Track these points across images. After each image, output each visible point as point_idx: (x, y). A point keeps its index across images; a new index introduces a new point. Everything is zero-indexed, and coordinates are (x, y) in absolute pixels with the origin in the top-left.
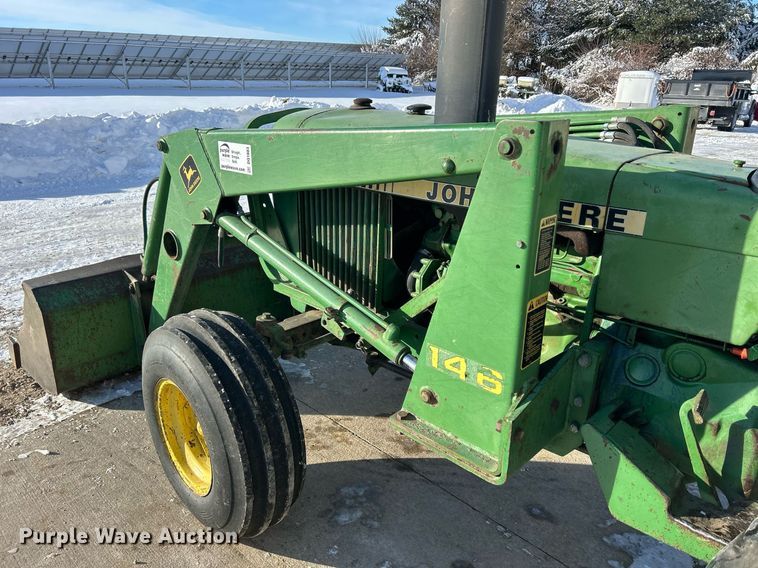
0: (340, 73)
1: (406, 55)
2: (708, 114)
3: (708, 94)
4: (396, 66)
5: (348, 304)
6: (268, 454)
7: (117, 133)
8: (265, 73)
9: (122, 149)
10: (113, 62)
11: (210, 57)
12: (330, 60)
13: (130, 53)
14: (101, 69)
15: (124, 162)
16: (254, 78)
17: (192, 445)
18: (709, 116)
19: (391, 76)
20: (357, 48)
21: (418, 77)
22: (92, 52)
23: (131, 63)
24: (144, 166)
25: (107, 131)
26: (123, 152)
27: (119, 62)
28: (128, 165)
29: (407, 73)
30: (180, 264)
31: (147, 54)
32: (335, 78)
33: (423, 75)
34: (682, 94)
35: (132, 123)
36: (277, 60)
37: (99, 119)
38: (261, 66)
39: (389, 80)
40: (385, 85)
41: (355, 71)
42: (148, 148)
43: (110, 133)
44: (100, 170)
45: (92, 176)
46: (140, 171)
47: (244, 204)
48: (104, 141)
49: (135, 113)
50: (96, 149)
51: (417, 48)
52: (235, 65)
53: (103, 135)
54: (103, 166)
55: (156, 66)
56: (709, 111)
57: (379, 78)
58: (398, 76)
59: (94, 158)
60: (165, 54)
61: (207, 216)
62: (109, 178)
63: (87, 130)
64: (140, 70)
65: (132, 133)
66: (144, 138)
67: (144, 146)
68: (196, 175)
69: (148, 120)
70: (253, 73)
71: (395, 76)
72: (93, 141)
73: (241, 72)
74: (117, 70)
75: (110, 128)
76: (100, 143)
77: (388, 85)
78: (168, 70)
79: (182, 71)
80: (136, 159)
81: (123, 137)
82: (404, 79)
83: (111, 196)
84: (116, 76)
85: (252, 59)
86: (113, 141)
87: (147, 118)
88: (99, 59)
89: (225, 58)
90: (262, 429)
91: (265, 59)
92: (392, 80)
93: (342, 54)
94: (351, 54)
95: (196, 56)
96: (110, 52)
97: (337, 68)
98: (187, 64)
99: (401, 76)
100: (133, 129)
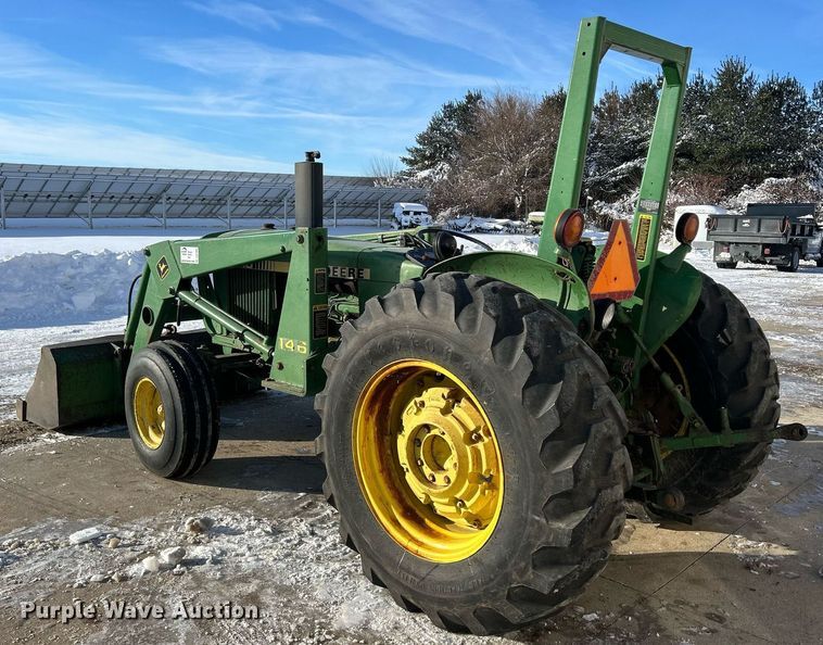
0: (347, 211)
1: (429, 189)
2: (763, 252)
3: (759, 230)
4: (415, 202)
5: (247, 330)
6: (197, 407)
7: (87, 269)
8: (257, 210)
9: (90, 286)
10: (76, 199)
11: (191, 193)
12: (335, 196)
13: (98, 189)
14: (63, 206)
15: (93, 299)
16: (242, 217)
17: (153, 428)
18: (763, 255)
19: (407, 213)
20: (369, 181)
21: (442, 214)
22: (54, 188)
23: (97, 200)
24: (111, 303)
25: (76, 268)
26: (91, 289)
27: (84, 199)
28: (95, 301)
29: (426, 210)
30: (152, 328)
31: (117, 190)
32: (339, 216)
33: (448, 212)
34: (731, 231)
35: (102, 261)
36: (272, 195)
37: (69, 256)
38: (252, 203)
39: (404, 218)
40: (400, 223)
41: (366, 208)
42: (117, 285)
43: (79, 270)
44: (66, 305)
45: (58, 312)
46: (107, 307)
47: (195, 283)
48: (73, 277)
49: (106, 250)
50: (64, 285)
51: (442, 182)
52: (220, 201)
53: (72, 272)
54: (71, 302)
55: (126, 203)
56: (763, 249)
57: (393, 216)
58: (416, 213)
59: (61, 294)
60: (137, 190)
61: (172, 291)
62: (75, 313)
63: (56, 267)
64: (107, 207)
65: (101, 270)
66: (114, 275)
67: (113, 283)
68: (167, 267)
69: (118, 258)
70: (242, 210)
71: (412, 213)
72: (61, 278)
73: (227, 209)
74: (80, 208)
75: (80, 265)
76: (68, 279)
77: (403, 224)
78: (140, 208)
79: (157, 209)
80: (103, 296)
81: (92, 274)
82: (423, 216)
83: (80, 327)
84: (78, 216)
85: (240, 195)
86: (82, 278)
87: (119, 255)
88: (61, 196)
89: (208, 193)
90: (194, 392)
91: (257, 194)
92: (408, 218)
93: (349, 188)
94: (360, 189)
95: (174, 192)
96: (74, 188)
97: (344, 204)
98: (163, 200)
99: (419, 213)
100: (103, 266)
